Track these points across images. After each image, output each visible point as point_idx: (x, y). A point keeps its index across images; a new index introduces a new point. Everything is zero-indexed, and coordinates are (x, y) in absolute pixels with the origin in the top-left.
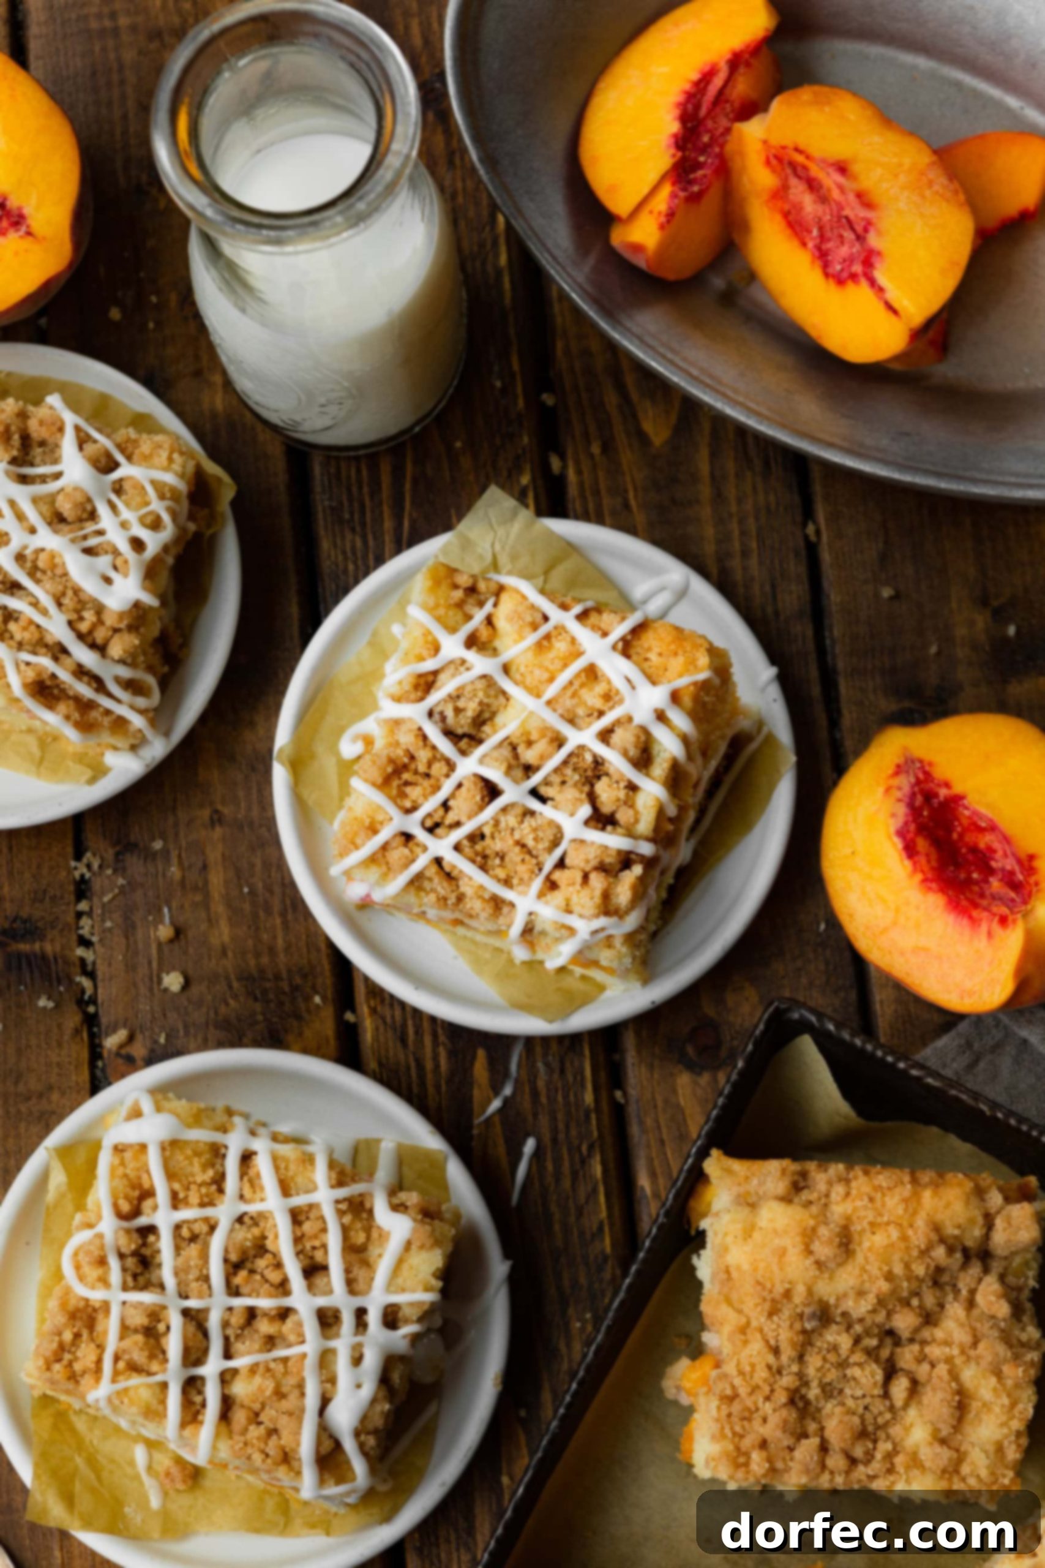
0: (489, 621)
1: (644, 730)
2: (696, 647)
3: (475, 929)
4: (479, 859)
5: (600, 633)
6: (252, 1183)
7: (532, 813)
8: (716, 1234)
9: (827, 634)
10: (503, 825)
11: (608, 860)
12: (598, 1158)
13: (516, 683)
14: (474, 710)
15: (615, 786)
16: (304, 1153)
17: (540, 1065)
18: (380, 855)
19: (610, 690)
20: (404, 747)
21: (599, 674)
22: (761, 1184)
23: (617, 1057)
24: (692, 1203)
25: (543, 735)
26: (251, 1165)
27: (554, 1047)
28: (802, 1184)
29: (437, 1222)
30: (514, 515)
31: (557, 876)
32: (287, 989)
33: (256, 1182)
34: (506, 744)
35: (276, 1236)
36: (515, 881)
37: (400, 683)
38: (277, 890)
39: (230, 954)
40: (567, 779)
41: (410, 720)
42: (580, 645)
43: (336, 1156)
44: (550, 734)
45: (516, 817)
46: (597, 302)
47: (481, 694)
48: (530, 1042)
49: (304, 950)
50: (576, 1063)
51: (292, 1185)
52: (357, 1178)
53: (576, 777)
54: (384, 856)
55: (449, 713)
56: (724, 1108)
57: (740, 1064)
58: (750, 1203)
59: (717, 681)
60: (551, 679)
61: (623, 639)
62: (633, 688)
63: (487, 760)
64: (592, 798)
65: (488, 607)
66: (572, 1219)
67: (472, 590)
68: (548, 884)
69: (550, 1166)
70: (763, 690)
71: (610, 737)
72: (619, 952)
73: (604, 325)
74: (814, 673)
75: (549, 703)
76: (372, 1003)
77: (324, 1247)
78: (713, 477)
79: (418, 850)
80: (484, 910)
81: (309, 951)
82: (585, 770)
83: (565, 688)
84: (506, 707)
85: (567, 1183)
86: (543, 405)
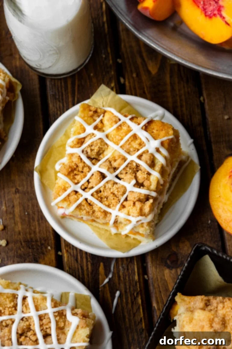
0: (101, 121)
1: (152, 155)
2: (169, 128)
3: (99, 223)
4: (99, 199)
5: (137, 124)
6: (26, 307)
7: (116, 183)
8: (180, 321)
9: (208, 131)
10: (107, 187)
11: (142, 198)
12: (140, 297)
13: (110, 141)
14: (97, 150)
15: (143, 173)
16: (43, 297)
17: (120, 267)
18: (67, 198)
19: (141, 142)
20: (74, 162)
21: (137, 137)
22: (195, 304)
23: (145, 265)
24: (171, 311)
25: (119, 157)
26: (26, 301)
27: (125, 261)
28: (208, 304)
29: (87, 319)
30: (109, 93)
31: (125, 203)
32: (39, 245)
33: (28, 306)
34: (107, 161)
35: (34, 325)
36: (111, 206)
37: (73, 142)
38: (36, 213)
39: (21, 234)
40: (127, 172)
41: (76, 153)
42: (131, 128)
43: (54, 297)
44: (121, 157)
45: (111, 184)
46: (134, 26)
47: (99, 144)
48: (117, 259)
49: (45, 232)
50: (132, 267)
51: (39, 307)
52: (61, 305)
53: (131, 171)
54: (69, 199)
55: (89, 151)
56: (181, 279)
57: (186, 265)
58: (191, 311)
59: (175, 140)
60: (122, 139)
61: (145, 125)
62: (149, 141)
63: (101, 166)
64: (136, 178)
65: (101, 117)
66: (132, 317)
67: (96, 112)
68: (122, 206)
69: (124, 300)
70: (189, 146)
71: (141, 158)
72: (146, 228)
73: (136, 33)
74: (204, 143)
75: (121, 147)
76: (67, 248)
77: (50, 328)
78: (171, 83)
79: (79, 196)
80: (101, 215)
81: (46, 232)
82: (134, 169)
83: (126, 142)
84: (107, 149)
85: (130, 306)
86: (118, 62)
